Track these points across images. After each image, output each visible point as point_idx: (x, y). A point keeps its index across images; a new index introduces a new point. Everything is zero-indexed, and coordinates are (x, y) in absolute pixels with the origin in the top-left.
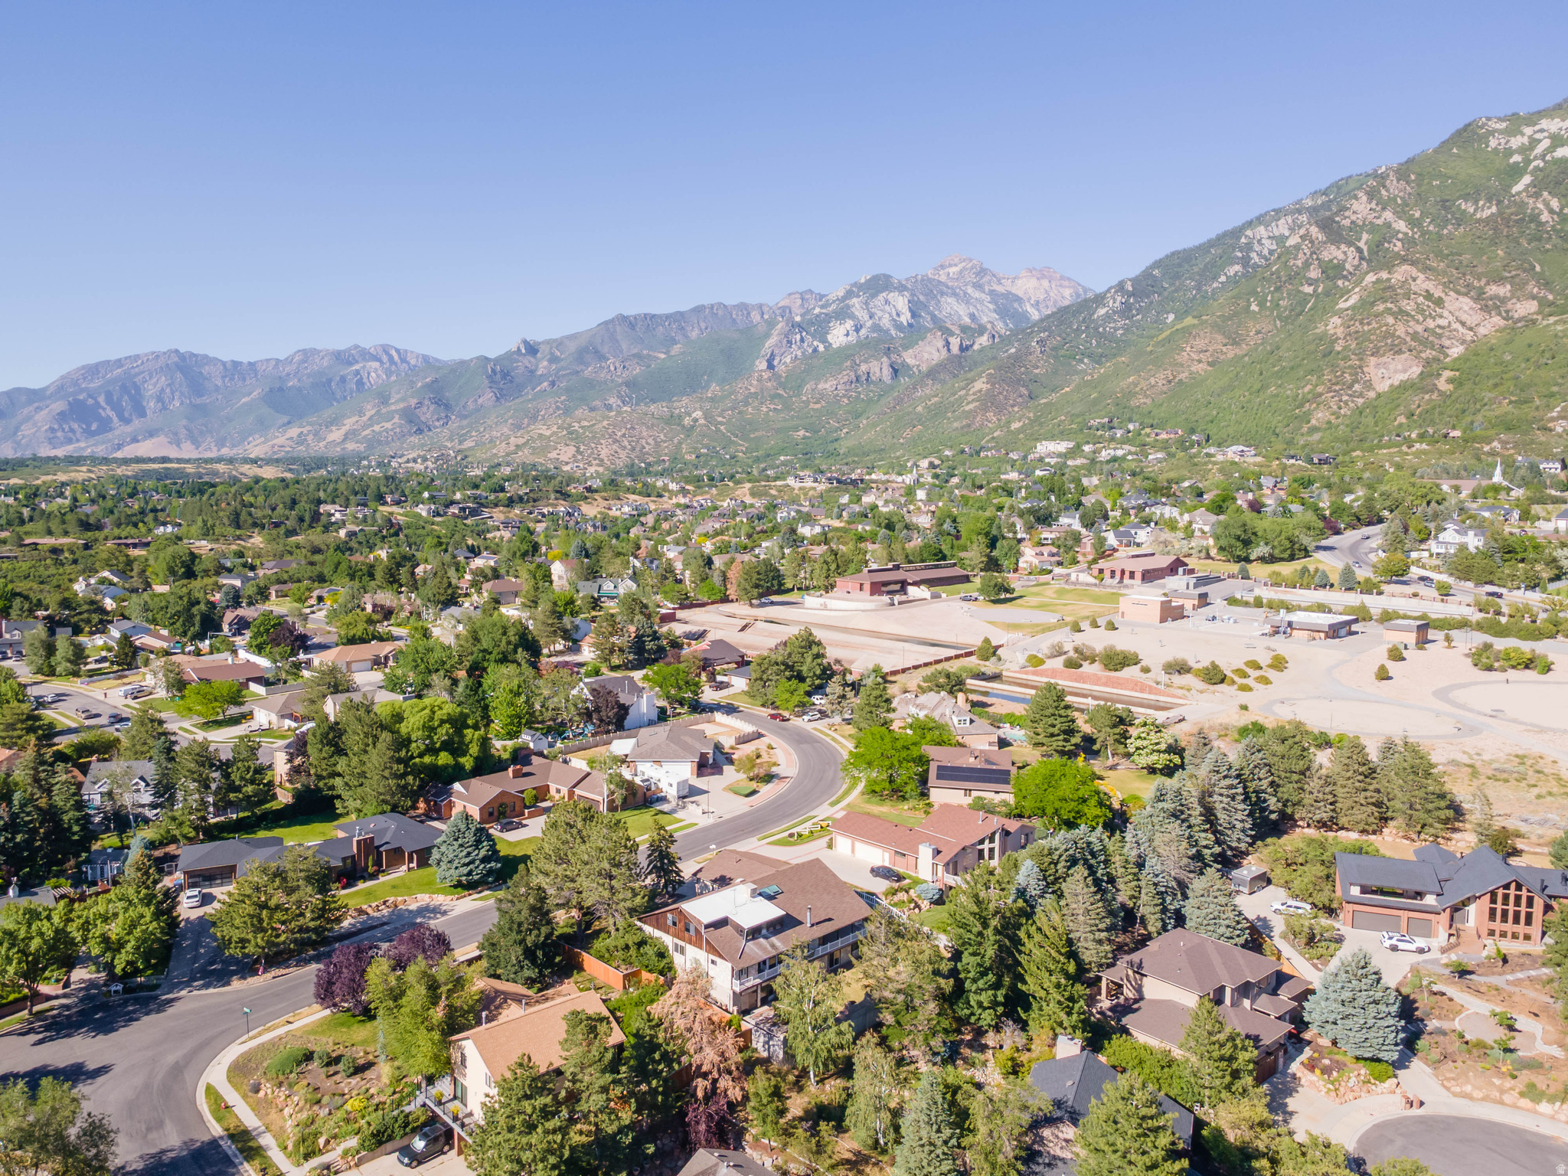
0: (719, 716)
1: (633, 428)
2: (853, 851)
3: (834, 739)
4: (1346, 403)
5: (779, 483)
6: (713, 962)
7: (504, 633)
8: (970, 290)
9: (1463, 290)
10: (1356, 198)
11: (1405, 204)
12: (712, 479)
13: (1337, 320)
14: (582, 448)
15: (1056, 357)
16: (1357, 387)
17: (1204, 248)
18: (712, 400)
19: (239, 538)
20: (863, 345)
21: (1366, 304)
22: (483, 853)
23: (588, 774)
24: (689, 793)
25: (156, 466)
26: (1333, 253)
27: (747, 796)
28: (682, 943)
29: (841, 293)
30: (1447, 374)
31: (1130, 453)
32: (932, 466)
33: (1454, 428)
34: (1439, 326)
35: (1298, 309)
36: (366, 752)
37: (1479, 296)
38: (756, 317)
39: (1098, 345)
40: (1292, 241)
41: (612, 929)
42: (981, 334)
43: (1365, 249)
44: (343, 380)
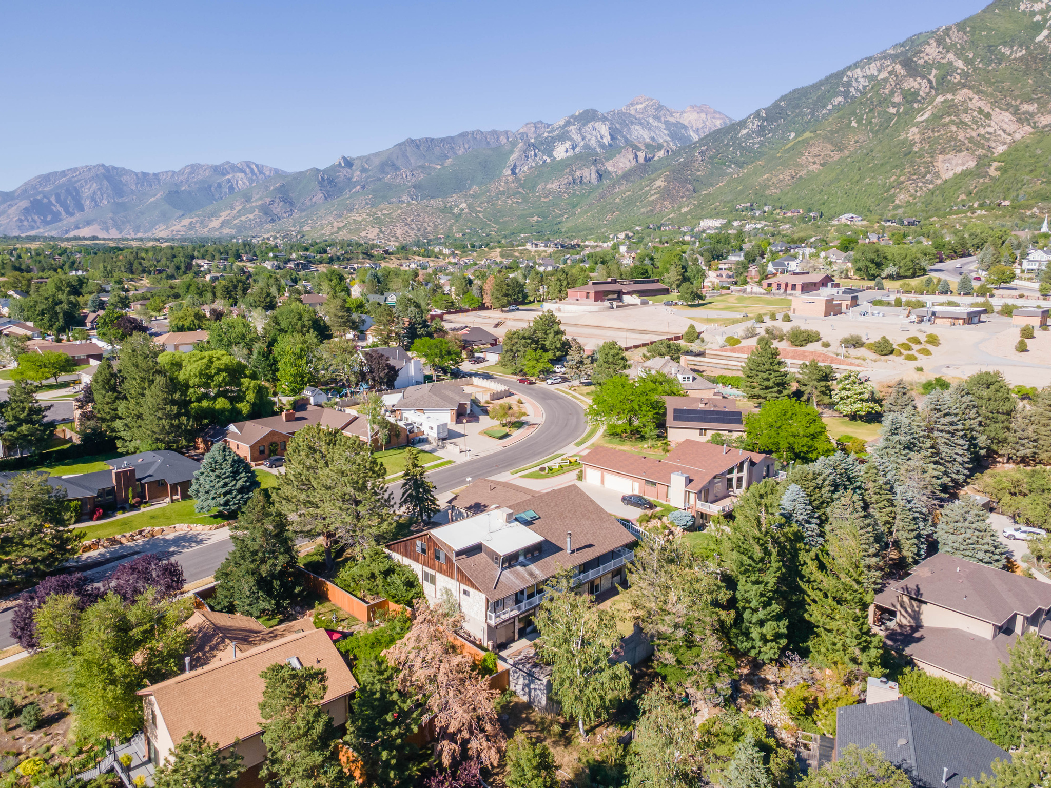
0: (476, 381)
1: (419, 215)
2: (603, 482)
3: (574, 396)
4: (921, 188)
5: (520, 248)
6: (465, 592)
7: (300, 319)
8: (651, 121)
9: (1005, 107)
10: (929, 44)
11: (963, 48)
12: (473, 246)
13: (915, 130)
14: (384, 229)
15: (712, 164)
16: (929, 176)
17: (816, 86)
18: (473, 196)
19: (132, 280)
20: (577, 157)
21: (936, 117)
22: (240, 483)
23: (356, 418)
24: (448, 436)
25: (88, 242)
26: (911, 84)
27: (501, 438)
28: (432, 572)
29: (562, 123)
30: (995, 164)
31: (766, 225)
32: (627, 237)
33: (1005, 199)
34: (988, 133)
35: (884, 126)
36: (143, 395)
37: (1016, 112)
38: (503, 140)
39: (741, 155)
40: (882, 76)
41: (359, 558)
42: (659, 150)
43: (934, 80)
44: (219, 186)
